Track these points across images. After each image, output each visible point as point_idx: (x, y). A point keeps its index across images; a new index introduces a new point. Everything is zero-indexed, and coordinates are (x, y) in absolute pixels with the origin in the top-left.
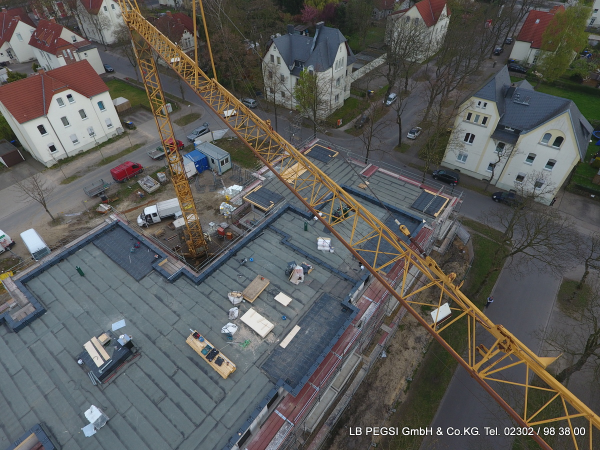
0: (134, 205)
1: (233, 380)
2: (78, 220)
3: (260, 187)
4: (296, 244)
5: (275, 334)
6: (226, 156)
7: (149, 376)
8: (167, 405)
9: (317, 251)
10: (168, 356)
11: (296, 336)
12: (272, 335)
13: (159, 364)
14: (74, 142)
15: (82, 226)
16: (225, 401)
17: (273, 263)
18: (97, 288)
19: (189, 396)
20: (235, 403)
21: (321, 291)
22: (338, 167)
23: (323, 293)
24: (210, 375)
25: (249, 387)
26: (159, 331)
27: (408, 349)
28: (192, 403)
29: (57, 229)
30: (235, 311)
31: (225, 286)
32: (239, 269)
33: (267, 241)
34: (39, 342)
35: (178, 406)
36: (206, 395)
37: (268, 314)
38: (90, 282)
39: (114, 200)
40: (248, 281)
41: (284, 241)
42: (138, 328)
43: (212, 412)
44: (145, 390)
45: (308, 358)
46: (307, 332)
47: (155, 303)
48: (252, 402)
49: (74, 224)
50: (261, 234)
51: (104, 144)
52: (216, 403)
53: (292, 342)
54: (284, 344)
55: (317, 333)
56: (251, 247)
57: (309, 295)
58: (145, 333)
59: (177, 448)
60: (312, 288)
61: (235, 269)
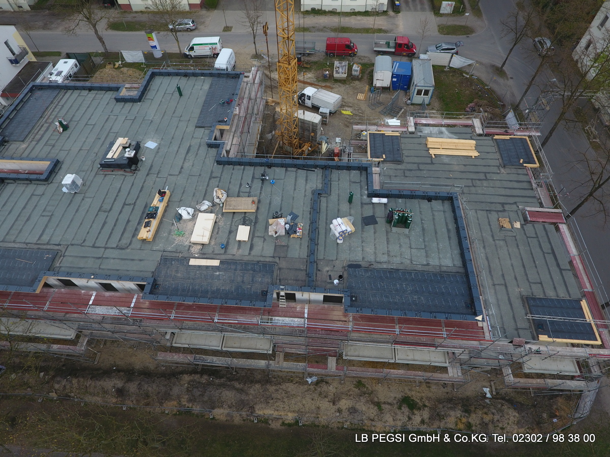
3: (397, 134)
4: (323, 205)
6: (428, 87)
7: (119, 191)
8: (102, 216)
10: (141, 191)
12: (199, 247)
13: (132, 190)
16: (120, 251)
17: (282, 200)
18: (175, 111)
19: (115, 225)
20: (123, 259)
21: (277, 260)
23: (276, 263)
25: (141, 260)
26: (160, 170)
28: (110, 231)
30: (206, 205)
31: (230, 182)
33: (307, 180)
34: (116, 117)
35: (105, 223)
36: (120, 236)
37: (220, 232)
38: (178, 104)
40: (247, 194)
41: (318, 192)
42: (155, 157)
43: (108, 248)
44: (107, 197)
45: (189, 290)
46: (218, 273)
47: (183, 151)
51: (359, 14)
52: (117, 247)
53: (199, 266)
54: (193, 262)
55: (222, 282)
57: (265, 251)
58: (153, 164)
59: (72, 245)
60: (275, 249)
61: (253, 178)
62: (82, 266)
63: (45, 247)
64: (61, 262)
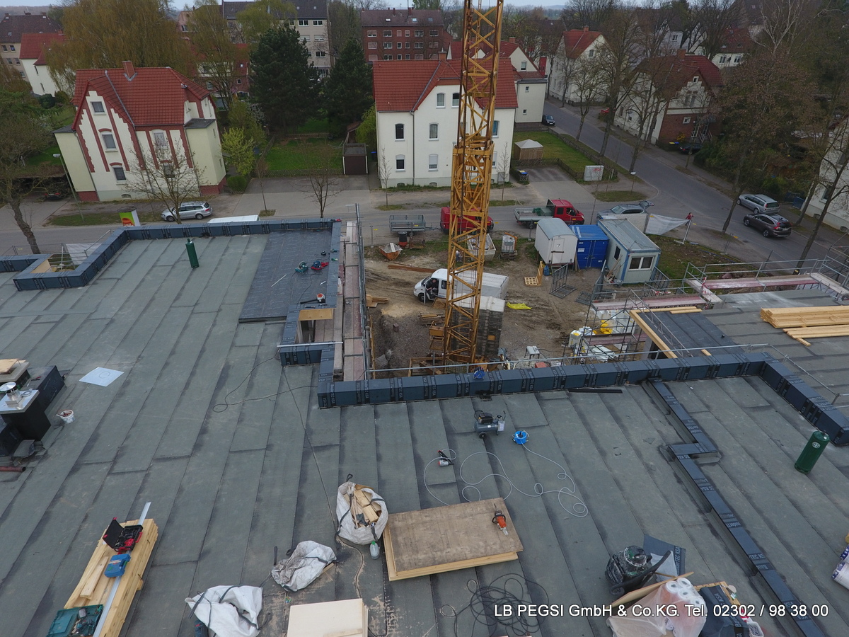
3: (693, 311)
6: (650, 251)
14: (432, 166)
17: (586, 497)
18: (179, 295)
26: (122, 449)
30: (314, 564)
31: (379, 458)
32: (462, 442)
38: (187, 281)
39: (415, 247)
40: (452, 492)
41: (683, 451)
42: (110, 408)
56: (550, 405)
61: (450, 432)
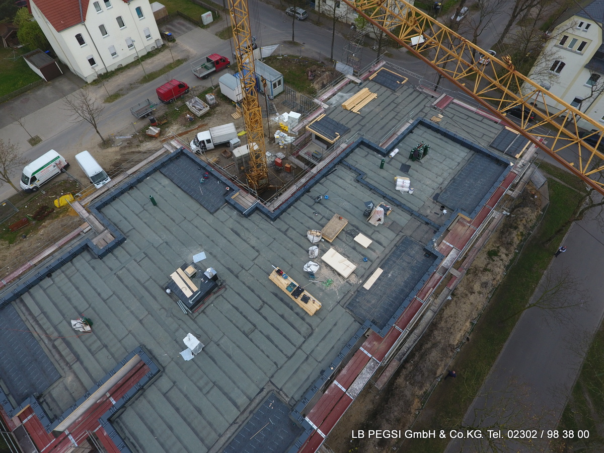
0: (183, 129)
1: (319, 317)
2: (128, 143)
3: (323, 115)
4: (372, 182)
5: (357, 275)
6: (279, 78)
7: (237, 309)
8: (256, 336)
9: (395, 191)
10: (253, 291)
11: (379, 279)
12: (354, 276)
13: (245, 297)
14: (113, 55)
15: (133, 150)
16: (312, 337)
17: (349, 202)
18: (171, 219)
19: (278, 329)
20: (323, 339)
21: (402, 234)
22: (408, 96)
23: (404, 236)
24: (296, 311)
25: (335, 325)
26: (240, 265)
27: (474, 293)
28: (281, 336)
29: (109, 152)
30: (315, 250)
31: (302, 223)
32: (315, 207)
33: (341, 178)
34: (124, 269)
35: (268, 338)
36: (294, 330)
37: (349, 255)
38: (164, 212)
39: (163, 123)
40: (324, 219)
41: (359, 179)
42: (219, 261)
43: (301, 345)
44: (234, 321)
45: (392, 301)
46: (390, 275)
47: (233, 237)
48: (339, 339)
49: (125, 147)
50: (334, 169)
51: (144, 58)
52: (305, 337)
53: (375, 284)
54: (368, 285)
55: (400, 276)
56: (324, 184)
57: (389, 237)
58: (227, 266)
59: (272, 376)
60: (391, 230)
61: (310, 206)
62: (304, 377)
63: (254, 405)
64: (286, 395)
